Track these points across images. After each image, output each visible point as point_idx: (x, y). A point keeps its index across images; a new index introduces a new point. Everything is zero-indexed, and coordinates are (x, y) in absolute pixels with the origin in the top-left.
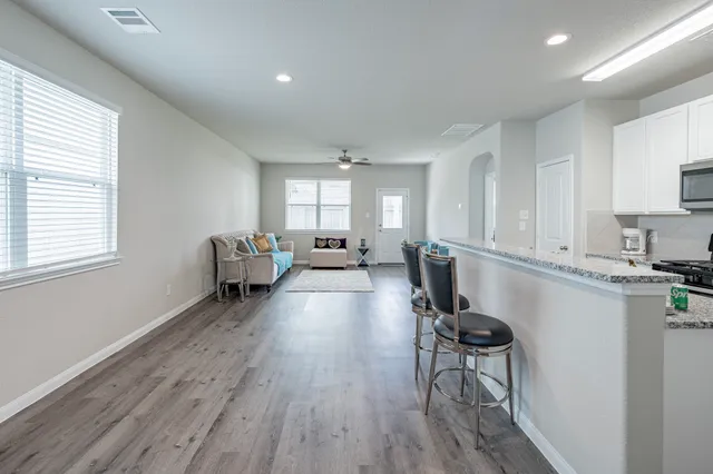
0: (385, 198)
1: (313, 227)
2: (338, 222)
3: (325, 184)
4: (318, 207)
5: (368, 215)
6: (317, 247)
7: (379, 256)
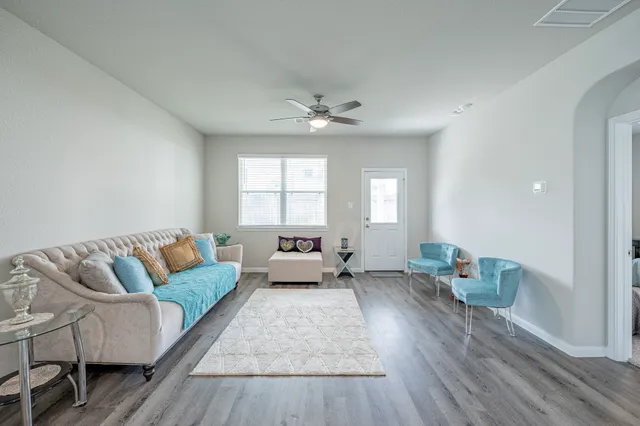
0: (374, 182)
1: (276, 221)
2: (310, 214)
3: (293, 163)
4: (283, 194)
5: (350, 205)
6: (280, 249)
7: (366, 260)
